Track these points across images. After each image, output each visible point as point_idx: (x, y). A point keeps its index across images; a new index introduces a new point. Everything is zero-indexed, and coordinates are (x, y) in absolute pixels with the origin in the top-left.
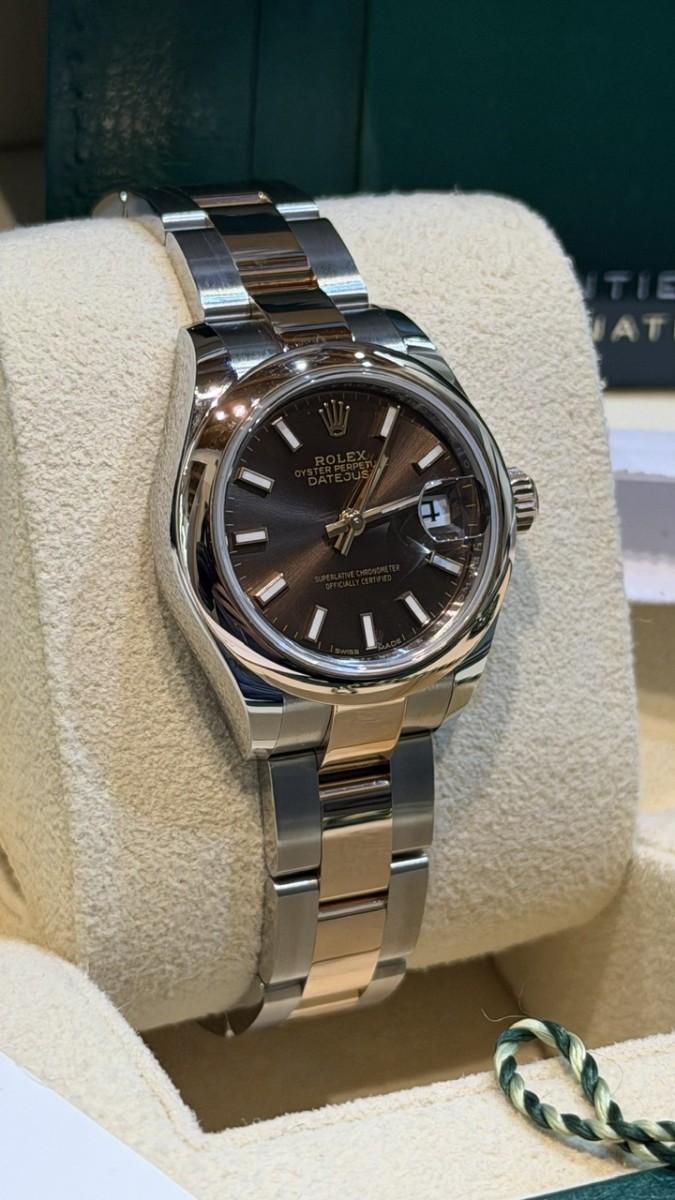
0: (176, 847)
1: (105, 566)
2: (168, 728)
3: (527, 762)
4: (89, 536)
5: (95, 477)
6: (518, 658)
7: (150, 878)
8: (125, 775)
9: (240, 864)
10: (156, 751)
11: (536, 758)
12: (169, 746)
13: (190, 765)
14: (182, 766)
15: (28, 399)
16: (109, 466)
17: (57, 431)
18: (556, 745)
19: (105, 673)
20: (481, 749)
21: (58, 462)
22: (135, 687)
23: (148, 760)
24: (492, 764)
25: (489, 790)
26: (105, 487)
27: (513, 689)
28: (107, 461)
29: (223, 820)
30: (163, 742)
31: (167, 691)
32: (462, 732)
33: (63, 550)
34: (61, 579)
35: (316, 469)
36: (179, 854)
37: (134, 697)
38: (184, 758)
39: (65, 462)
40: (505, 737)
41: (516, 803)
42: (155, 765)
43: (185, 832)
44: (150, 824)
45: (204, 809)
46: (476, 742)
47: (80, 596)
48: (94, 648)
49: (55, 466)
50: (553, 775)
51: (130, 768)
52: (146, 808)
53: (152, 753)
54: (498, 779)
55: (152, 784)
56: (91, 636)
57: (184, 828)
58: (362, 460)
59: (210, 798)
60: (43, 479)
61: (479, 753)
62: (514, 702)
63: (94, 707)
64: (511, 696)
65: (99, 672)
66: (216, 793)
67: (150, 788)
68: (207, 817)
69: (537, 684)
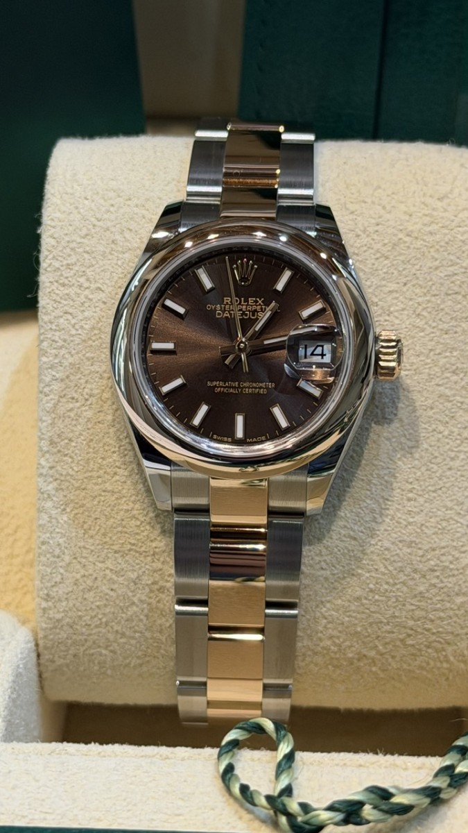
0: (109, 564)
1: (88, 359)
2: (114, 479)
3: (393, 556)
4: (81, 337)
5: (91, 297)
6: (395, 477)
7: (89, 582)
8: (80, 507)
9: (156, 587)
10: (103, 494)
11: (401, 555)
12: (113, 492)
13: (125, 507)
14: (121, 507)
15: (54, 238)
16: (103, 291)
17: (69, 262)
18: (420, 549)
19: (77, 433)
20: (355, 539)
21: (67, 282)
22: (95, 445)
23: (97, 499)
24: (363, 552)
25: (360, 571)
26: (97, 305)
27: (387, 500)
28: (102, 287)
29: (146, 552)
30: (109, 488)
31: (117, 453)
32: (341, 523)
33: (61, 343)
34: (57, 363)
35: (223, 306)
36: (111, 570)
37: (94, 453)
38: (123, 502)
39: (71, 284)
40: (375, 534)
41: (381, 585)
42: (102, 503)
43: (116, 555)
44: (93, 544)
45: (133, 541)
46: (352, 533)
47: (68, 377)
48: (72, 414)
49: (63, 285)
50: (415, 571)
51: (84, 502)
52: (92, 532)
53: (100, 495)
54: (368, 564)
55: (98, 517)
56: (71, 406)
57: (116, 552)
58: (260, 304)
59: (137, 534)
60: (54, 293)
61: (353, 542)
62: (388, 509)
63: (66, 455)
64: (386, 505)
65: (72, 431)
66: (143, 531)
67: (96, 519)
68: (134, 547)
69: (409, 500)
